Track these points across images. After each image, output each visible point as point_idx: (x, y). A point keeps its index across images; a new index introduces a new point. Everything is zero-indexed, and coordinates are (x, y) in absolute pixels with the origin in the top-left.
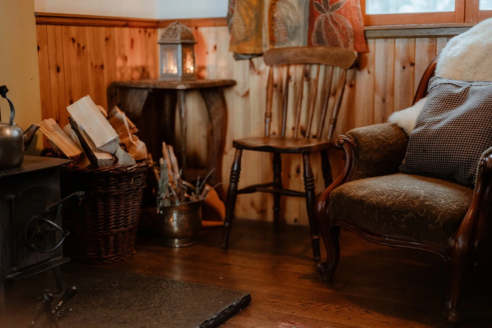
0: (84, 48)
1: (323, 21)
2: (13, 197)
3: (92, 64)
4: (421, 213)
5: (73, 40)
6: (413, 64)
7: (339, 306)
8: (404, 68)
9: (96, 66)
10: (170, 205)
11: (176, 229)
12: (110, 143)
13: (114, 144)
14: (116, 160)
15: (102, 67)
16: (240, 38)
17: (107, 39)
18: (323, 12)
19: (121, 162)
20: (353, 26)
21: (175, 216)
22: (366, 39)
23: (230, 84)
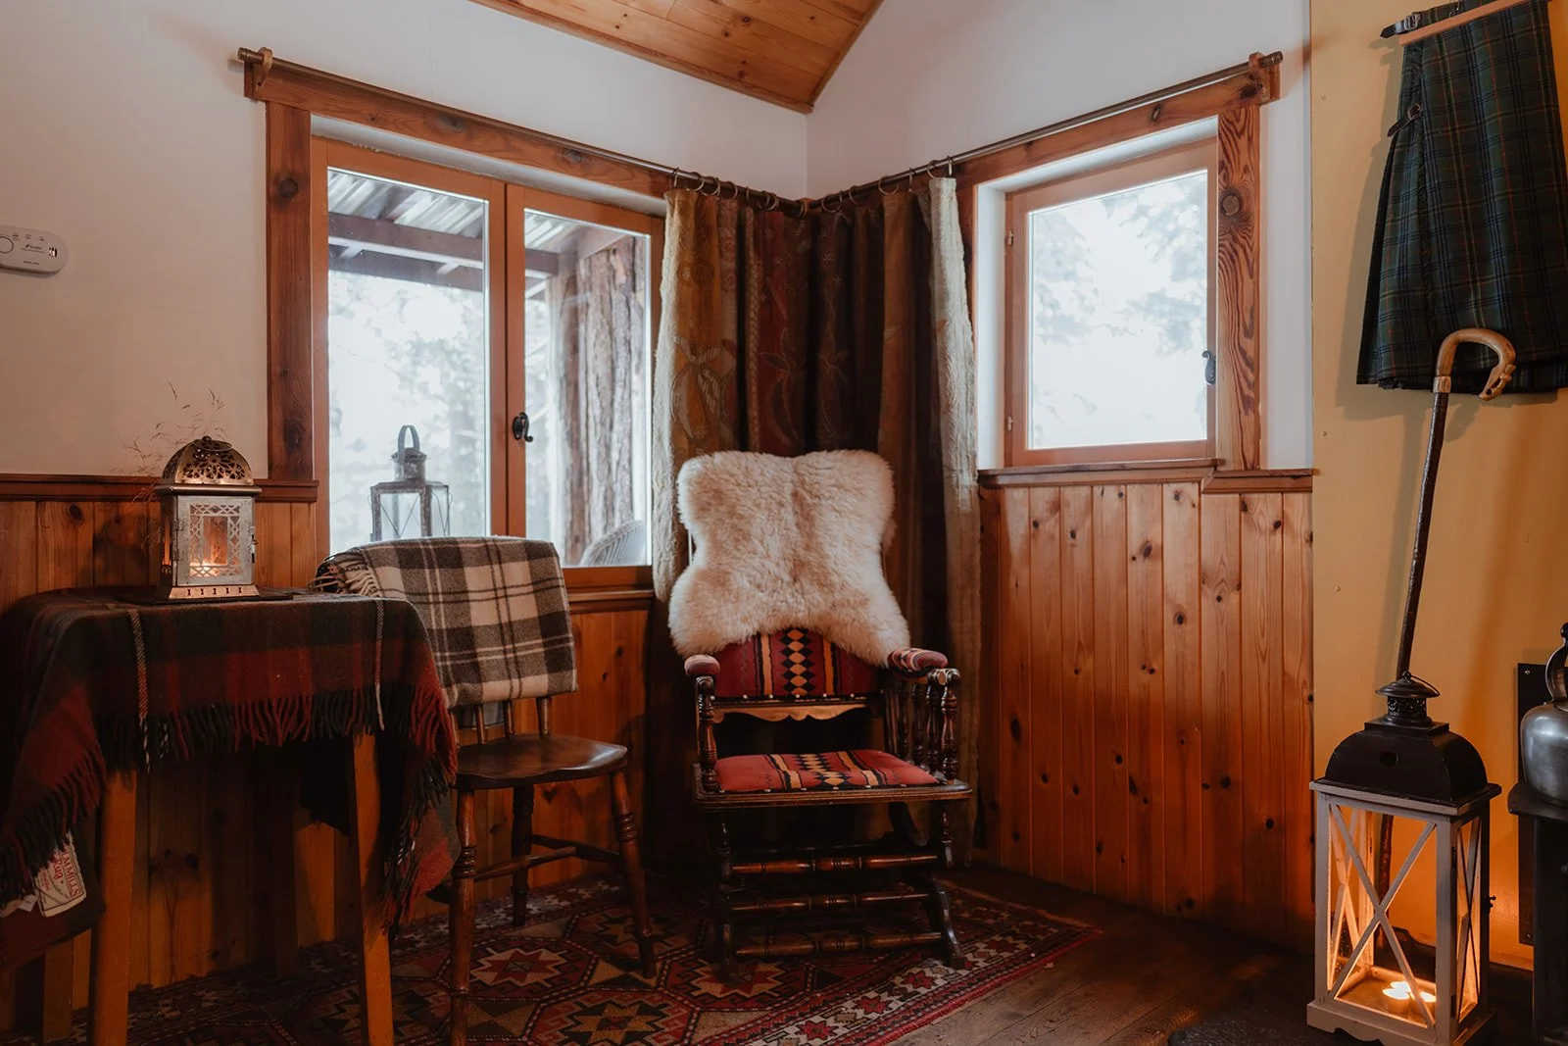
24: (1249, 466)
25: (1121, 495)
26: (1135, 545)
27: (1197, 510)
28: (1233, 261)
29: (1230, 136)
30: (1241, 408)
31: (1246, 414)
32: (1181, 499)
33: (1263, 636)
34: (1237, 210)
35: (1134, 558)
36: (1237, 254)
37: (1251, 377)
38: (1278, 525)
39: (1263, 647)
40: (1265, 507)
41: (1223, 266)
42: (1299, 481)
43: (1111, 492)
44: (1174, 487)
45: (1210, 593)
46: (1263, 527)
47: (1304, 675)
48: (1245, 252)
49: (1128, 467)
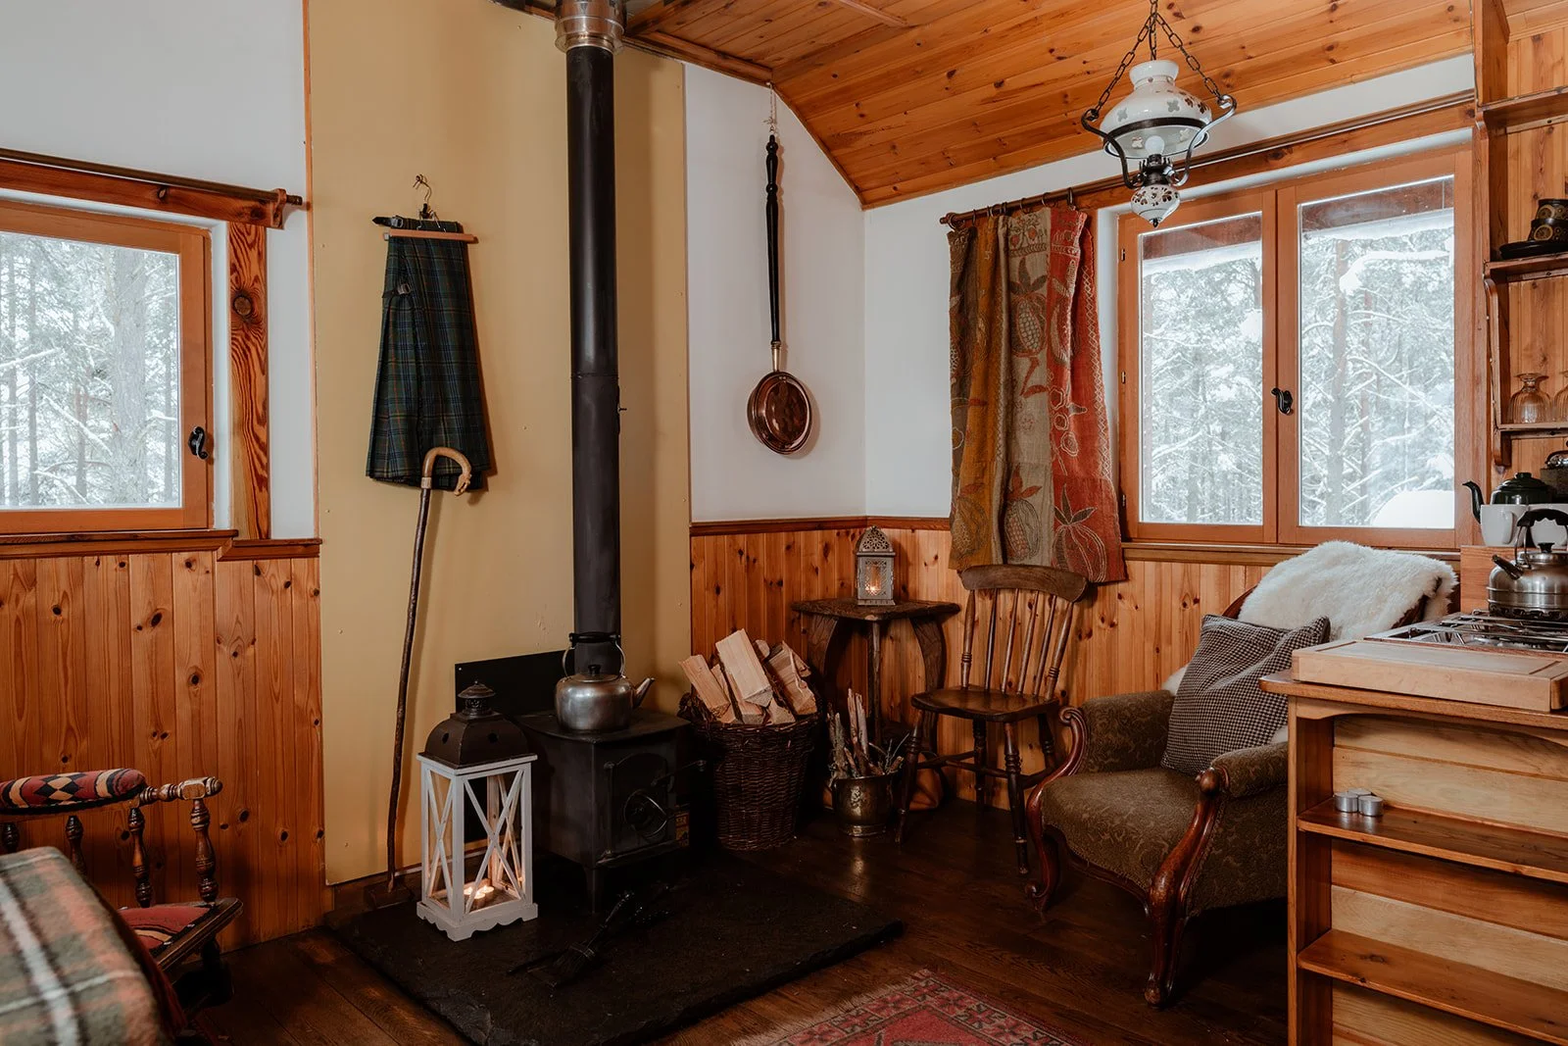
0: (755, 561)
1: (1064, 535)
2: (611, 766)
3: (765, 580)
4: (1118, 836)
5: (741, 552)
6: (1197, 601)
7: (1017, 956)
8: (1185, 605)
9: (771, 583)
10: (846, 777)
11: (858, 811)
12: (760, 694)
13: (765, 695)
14: (768, 716)
15: (780, 583)
16: (964, 550)
17: (788, 548)
18: (1065, 522)
19: (774, 720)
20: (1105, 543)
21: (855, 792)
22: (1124, 559)
23: (953, 609)
24: (263, 536)
25: (122, 565)
26: (139, 616)
27: (210, 575)
28: (246, 356)
29: (241, 244)
30: (256, 485)
31: (261, 490)
32: (194, 567)
33: (276, 681)
34: (249, 312)
35: (140, 628)
36: (249, 350)
37: (264, 460)
38: (287, 585)
39: (277, 691)
40: (276, 570)
41: (235, 356)
42: (309, 549)
43: (110, 562)
44: (186, 555)
45: (226, 650)
46: (275, 588)
47: (312, 704)
48: (257, 350)
49: (95, 538)
